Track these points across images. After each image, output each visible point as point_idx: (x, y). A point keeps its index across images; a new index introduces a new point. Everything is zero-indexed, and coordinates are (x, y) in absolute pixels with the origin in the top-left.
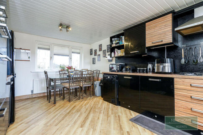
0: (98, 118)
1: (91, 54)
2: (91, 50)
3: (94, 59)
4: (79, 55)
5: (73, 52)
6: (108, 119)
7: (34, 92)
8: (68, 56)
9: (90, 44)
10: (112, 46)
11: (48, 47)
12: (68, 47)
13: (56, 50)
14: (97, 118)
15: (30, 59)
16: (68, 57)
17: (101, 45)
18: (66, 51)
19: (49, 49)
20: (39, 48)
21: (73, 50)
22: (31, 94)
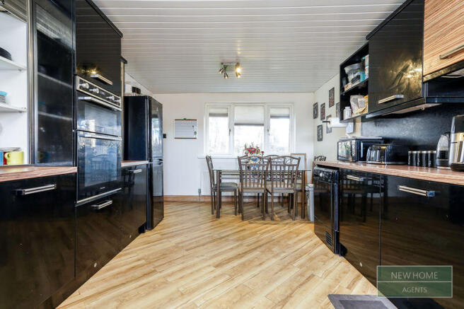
0: (261, 264)
1: (315, 117)
2: (316, 106)
3: (320, 128)
4: (287, 121)
5: (272, 117)
6: (277, 273)
7: (203, 194)
8: (263, 125)
9: (314, 92)
10: (346, 90)
11: (224, 111)
12: (262, 104)
13: (240, 114)
14: (258, 263)
15: (197, 136)
16: (262, 128)
17: (333, 88)
18: (258, 114)
19: (226, 115)
20: (211, 115)
21: (274, 112)
22: (198, 194)
